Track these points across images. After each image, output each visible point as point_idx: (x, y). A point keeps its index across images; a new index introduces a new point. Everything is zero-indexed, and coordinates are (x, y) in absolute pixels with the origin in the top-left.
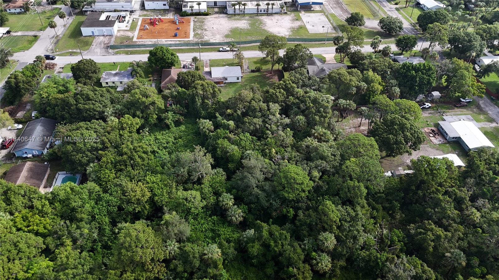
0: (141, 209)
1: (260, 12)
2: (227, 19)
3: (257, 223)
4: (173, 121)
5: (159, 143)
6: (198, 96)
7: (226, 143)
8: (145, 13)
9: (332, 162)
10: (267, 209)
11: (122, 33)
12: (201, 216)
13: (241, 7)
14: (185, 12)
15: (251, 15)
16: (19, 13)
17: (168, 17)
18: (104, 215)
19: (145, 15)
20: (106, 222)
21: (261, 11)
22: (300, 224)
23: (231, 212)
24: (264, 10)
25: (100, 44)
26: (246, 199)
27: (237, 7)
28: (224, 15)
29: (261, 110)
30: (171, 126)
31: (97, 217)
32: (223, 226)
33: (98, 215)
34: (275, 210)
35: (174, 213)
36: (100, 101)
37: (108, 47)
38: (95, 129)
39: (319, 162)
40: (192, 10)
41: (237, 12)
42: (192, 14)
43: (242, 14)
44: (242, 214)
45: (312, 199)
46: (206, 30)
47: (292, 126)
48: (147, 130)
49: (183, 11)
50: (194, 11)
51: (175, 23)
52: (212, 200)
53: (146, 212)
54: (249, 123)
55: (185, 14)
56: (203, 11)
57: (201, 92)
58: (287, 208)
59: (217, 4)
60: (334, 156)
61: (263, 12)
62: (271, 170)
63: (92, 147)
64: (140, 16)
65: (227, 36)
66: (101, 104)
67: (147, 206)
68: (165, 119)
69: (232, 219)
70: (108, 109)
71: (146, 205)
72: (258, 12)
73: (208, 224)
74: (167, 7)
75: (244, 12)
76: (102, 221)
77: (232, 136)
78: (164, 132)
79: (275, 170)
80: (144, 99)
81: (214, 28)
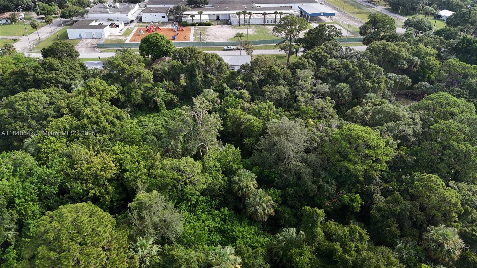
0: (100, 192)
1: (266, 23)
2: (231, 28)
3: (306, 210)
4: (165, 101)
5: (143, 125)
6: (199, 68)
7: (239, 112)
8: (142, 24)
9: (412, 126)
10: (314, 197)
11: (113, 37)
12: (202, 206)
13: (246, 18)
14: (185, 22)
15: (257, 26)
16: (4, 24)
17: (167, 27)
18: (32, 200)
19: (141, 26)
20: (33, 212)
21: (268, 22)
22: (381, 215)
23: (255, 199)
24: (271, 21)
25: (87, 44)
26: (277, 181)
27: (242, 16)
28: (228, 26)
29: (285, 78)
30: (161, 108)
31: (17, 201)
32: (241, 224)
33: (20, 198)
34: (329, 198)
35: (155, 192)
36: (67, 73)
37: (95, 47)
38: (50, 94)
39: (392, 124)
40: (193, 20)
41: (242, 22)
42: (193, 25)
43: (248, 24)
44: (272, 203)
45: (389, 180)
46: (208, 35)
47: (332, 95)
48: (129, 110)
49: (183, 20)
50: (195, 22)
51: (175, 31)
52: (221, 180)
53: (108, 199)
54: (270, 92)
55: (186, 24)
56: (205, 22)
57: (203, 63)
58: (349, 194)
59: (220, 18)
60: (413, 119)
61: (270, 23)
62: (316, 137)
63: (40, 113)
64: (135, 26)
65: (230, 39)
66: (68, 76)
67: (110, 188)
68: (154, 96)
69: (256, 210)
70: (77, 81)
71: (108, 185)
72: (265, 22)
73: (213, 220)
74: (166, 20)
75: (249, 23)
76: (25, 209)
77: (246, 105)
78: (152, 115)
79: (321, 137)
80: (125, 66)
81: (217, 34)
